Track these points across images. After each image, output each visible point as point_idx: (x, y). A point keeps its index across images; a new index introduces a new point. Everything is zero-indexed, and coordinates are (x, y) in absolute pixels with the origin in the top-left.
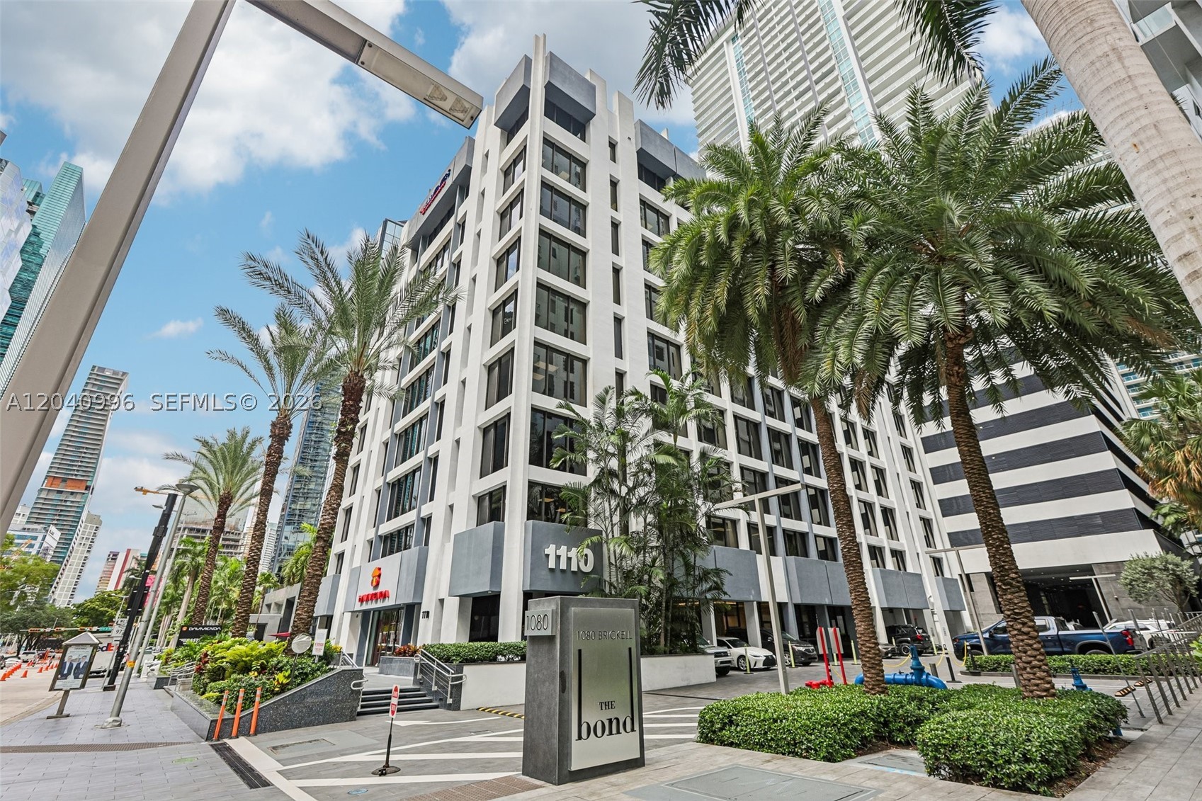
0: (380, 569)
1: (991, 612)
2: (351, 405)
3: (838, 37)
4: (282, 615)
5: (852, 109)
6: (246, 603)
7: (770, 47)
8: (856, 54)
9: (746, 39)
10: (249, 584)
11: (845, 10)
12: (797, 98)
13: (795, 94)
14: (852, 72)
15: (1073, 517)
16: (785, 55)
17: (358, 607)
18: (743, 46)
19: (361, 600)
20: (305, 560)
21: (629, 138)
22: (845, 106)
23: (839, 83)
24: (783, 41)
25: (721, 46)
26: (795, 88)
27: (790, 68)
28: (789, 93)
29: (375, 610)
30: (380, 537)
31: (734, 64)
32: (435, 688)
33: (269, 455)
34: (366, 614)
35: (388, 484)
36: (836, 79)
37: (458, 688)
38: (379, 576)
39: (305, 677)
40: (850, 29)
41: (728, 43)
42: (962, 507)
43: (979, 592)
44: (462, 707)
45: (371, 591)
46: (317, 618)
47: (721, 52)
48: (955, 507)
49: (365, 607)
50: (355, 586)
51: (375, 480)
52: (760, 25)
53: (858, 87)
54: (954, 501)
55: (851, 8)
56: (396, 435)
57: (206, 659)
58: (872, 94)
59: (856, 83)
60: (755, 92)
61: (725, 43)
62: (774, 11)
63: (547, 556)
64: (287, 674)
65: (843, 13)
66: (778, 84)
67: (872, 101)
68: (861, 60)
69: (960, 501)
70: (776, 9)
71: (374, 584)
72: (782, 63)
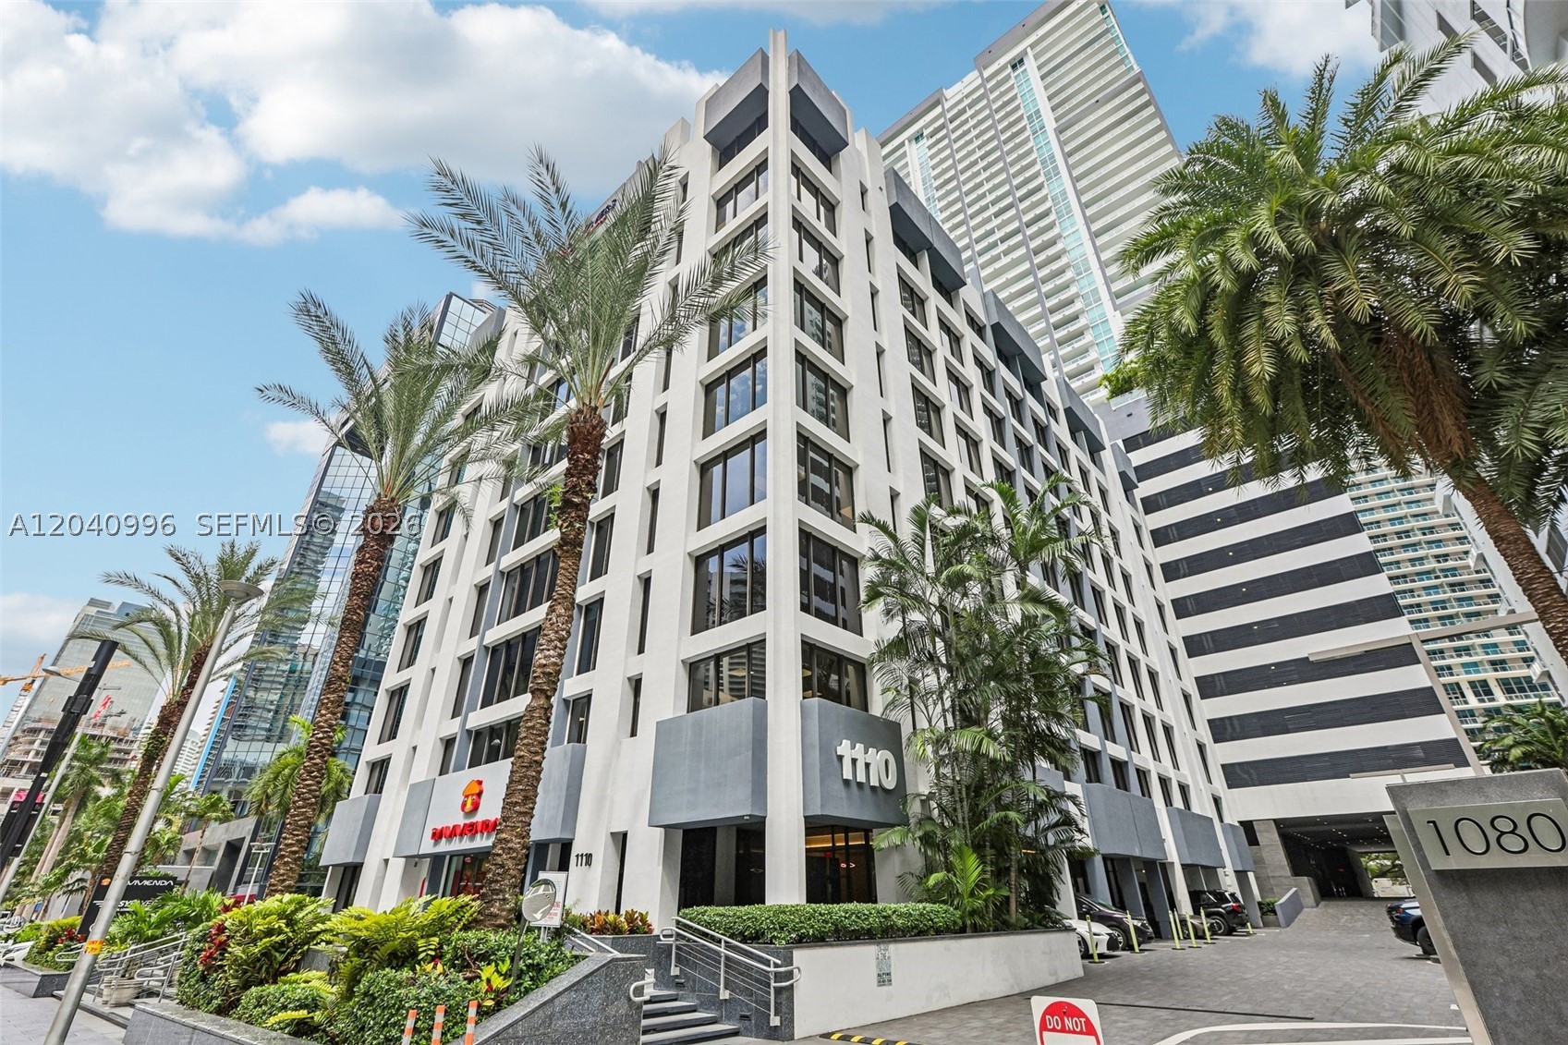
0: (480, 783)
1: (1283, 873)
2: (587, 460)
3: (1048, 151)
4: (215, 867)
5: (1064, 235)
6: (302, 827)
7: (964, 152)
8: (1070, 174)
9: (934, 139)
10: (310, 791)
11: (1056, 122)
12: (997, 215)
13: (993, 210)
14: (1064, 193)
15: (1385, 748)
16: (982, 164)
17: (428, 847)
18: (930, 148)
19: (437, 835)
20: (291, 775)
21: (881, 189)
22: (1056, 231)
23: (1048, 204)
24: (980, 147)
25: (902, 144)
26: (994, 203)
27: (988, 180)
28: (985, 208)
29: (453, 855)
30: (469, 732)
31: (918, 167)
32: (724, 995)
33: (359, 562)
34: (437, 859)
35: (486, 648)
36: (1044, 199)
37: (786, 995)
38: (479, 794)
39: (538, 973)
40: (1062, 144)
41: (910, 142)
42: (1238, 730)
43: (1267, 846)
44: (798, 1034)
45: (461, 820)
46: (326, 868)
47: (901, 151)
48: (1229, 730)
49: (444, 846)
50: (422, 813)
51: (458, 643)
52: (951, 126)
53: (1071, 211)
54: (1227, 722)
55: (1063, 120)
56: (502, 573)
57: (223, 938)
58: (1089, 221)
59: (1070, 206)
60: (944, 203)
61: (906, 142)
62: (970, 113)
63: (840, 758)
64: (504, 968)
65: (1055, 125)
66: (973, 196)
67: (1089, 229)
68: (1075, 180)
69: (1236, 722)
70: (973, 111)
71: (469, 806)
72: (978, 173)
